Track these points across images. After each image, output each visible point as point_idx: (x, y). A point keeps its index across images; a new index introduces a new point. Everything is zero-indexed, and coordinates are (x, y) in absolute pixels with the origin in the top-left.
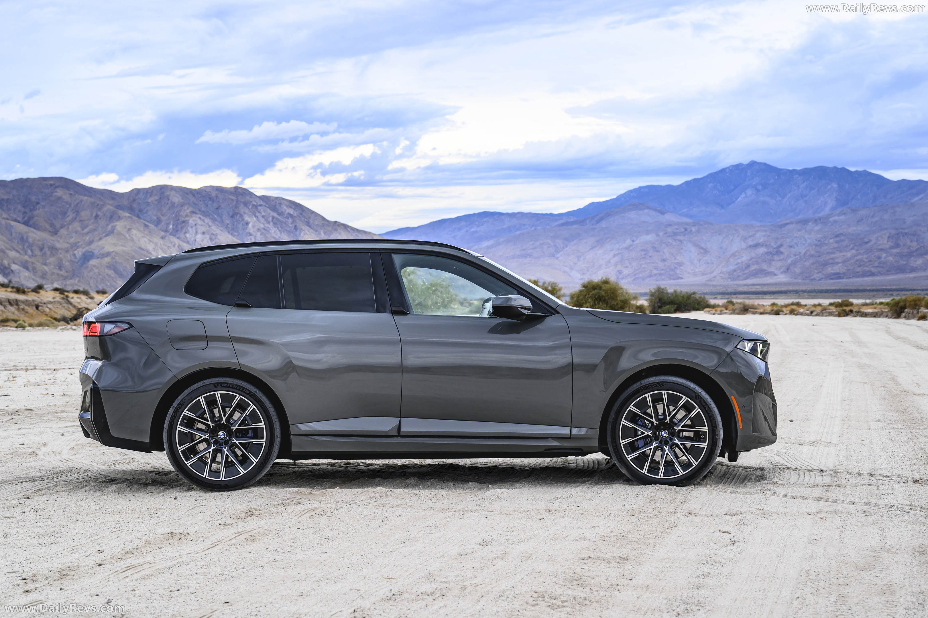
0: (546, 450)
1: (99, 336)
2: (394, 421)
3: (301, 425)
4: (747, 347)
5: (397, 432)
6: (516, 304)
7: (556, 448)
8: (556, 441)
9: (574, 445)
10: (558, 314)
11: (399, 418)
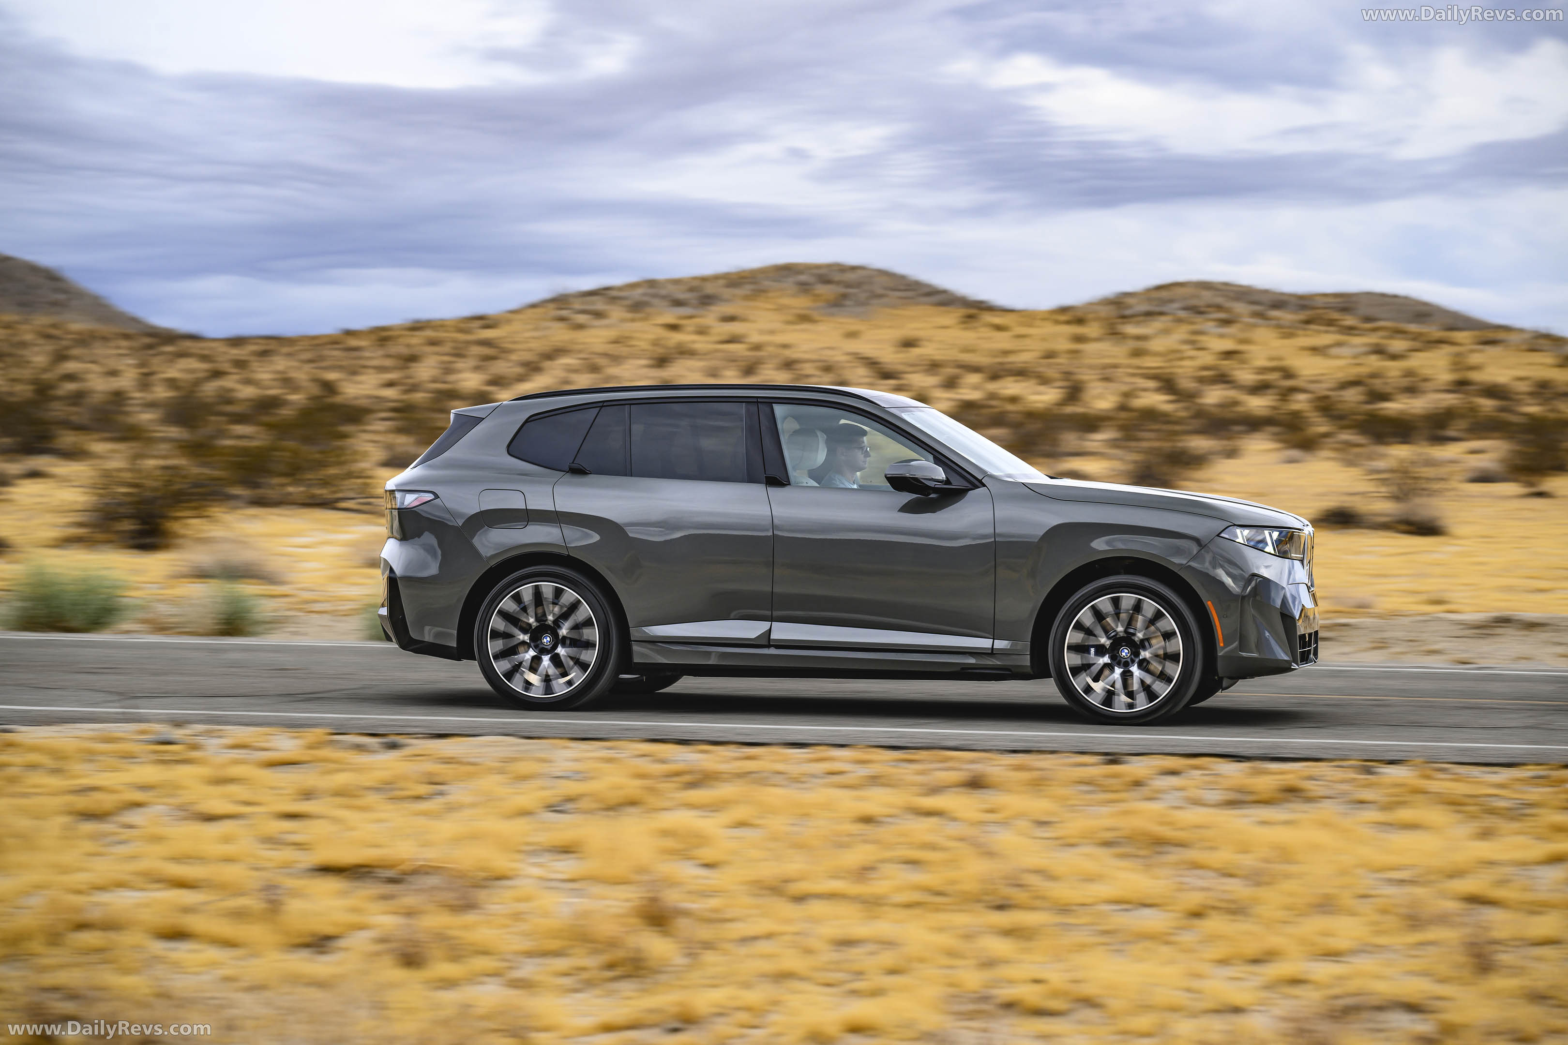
0: (963, 669)
1: (398, 509)
2: (764, 626)
3: (643, 628)
4: (1242, 535)
5: (765, 640)
6: (919, 475)
7: (976, 667)
8: (974, 658)
9: (999, 663)
10: (984, 487)
11: (771, 623)
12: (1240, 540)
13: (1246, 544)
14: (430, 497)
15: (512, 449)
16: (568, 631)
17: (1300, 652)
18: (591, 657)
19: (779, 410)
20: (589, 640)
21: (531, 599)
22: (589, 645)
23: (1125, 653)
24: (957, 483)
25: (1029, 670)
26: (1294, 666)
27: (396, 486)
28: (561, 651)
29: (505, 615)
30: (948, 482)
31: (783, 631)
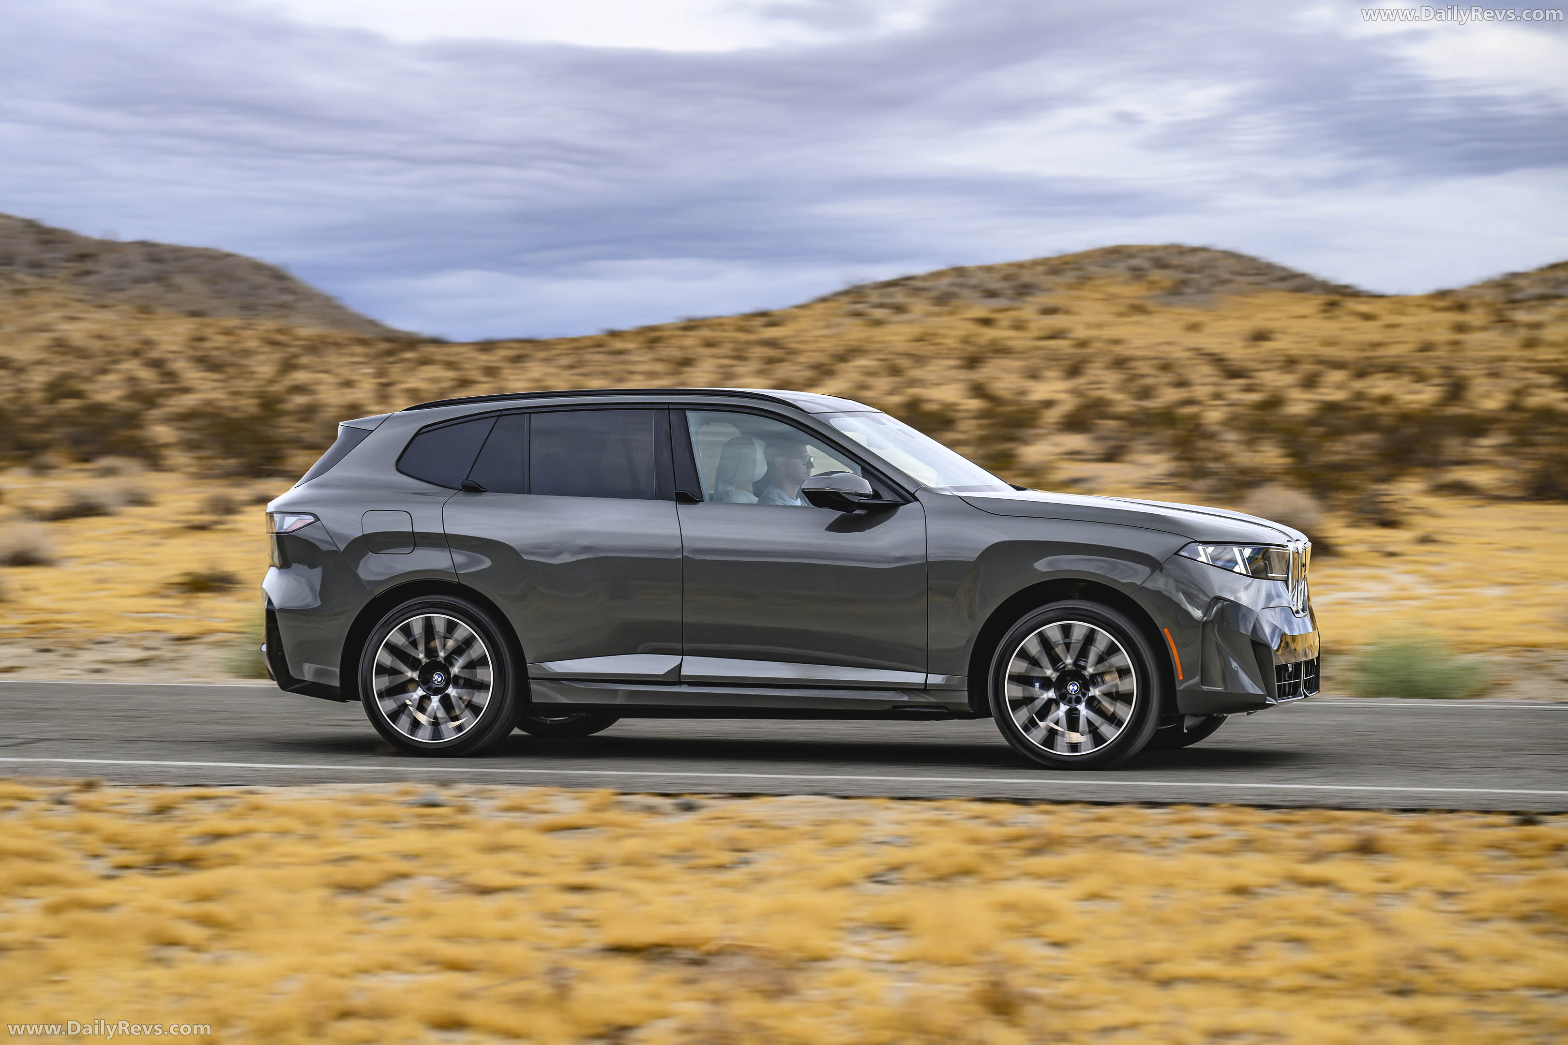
0: (894, 707)
1: (277, 533)
2: (673, 661)
3: (542, 664)
4: (1204, 554)
5: (675, 677)
6: (844, 488)
7: (909, 704)
8: (907, 695)
9: (934, 700)
10: (917, 501)
11: (682, 656)
12: (1203, 558)
13: (1211, 563)
14: (311, 519)
15: (402, 465)
16: (459, 670)
17: (1277, 685)
18: (484, 699)
19: (694, 419)
20: (483, 680)
21: (421, 631)
22: (482, 686)
23: (1072, 687)
24: (888, 497)
25: (968, 708)
26: (1270, 701)
27: (276, 507)
28: (452, 691)
29: (392, 649)
30: (876, 495)
31: (694, 666)
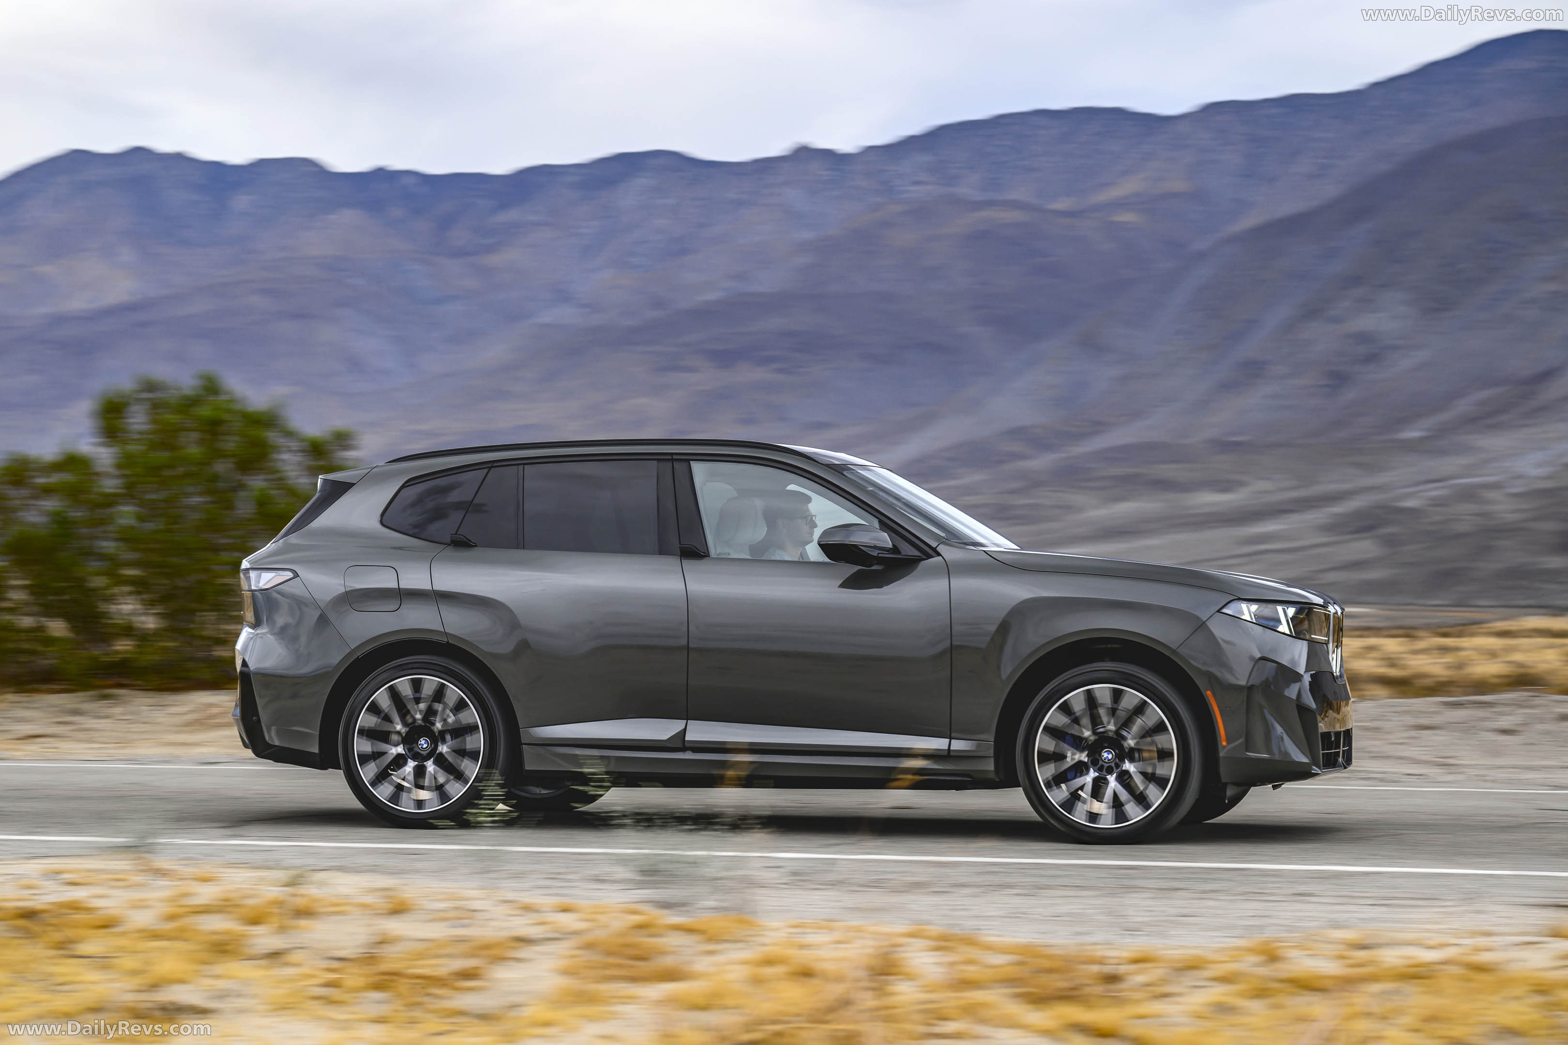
0: (914, 775)
2: (677, 725)
3: (536, 729)
4: (1248, 611)
5: (679, 743)
6: (861, 542)
7: (929, 772)
8: (929, 762)
9: (957, 768)
10: (939, 556)
11: (686, 721)
12: (1246, 617)
13: (1254, 621)
14: (290, 575)
15: (387, 519)
17: (1323, 753)
19: (699, 469)
20: (472, 749)
22: (472, 753)
23: (1107, 755)
24: (908, 551)
25: (992, 776)
26: (1315, 770)
27: (253, 563)
29: (376, 710)
30: (895, 550)
31: (699, 731)
